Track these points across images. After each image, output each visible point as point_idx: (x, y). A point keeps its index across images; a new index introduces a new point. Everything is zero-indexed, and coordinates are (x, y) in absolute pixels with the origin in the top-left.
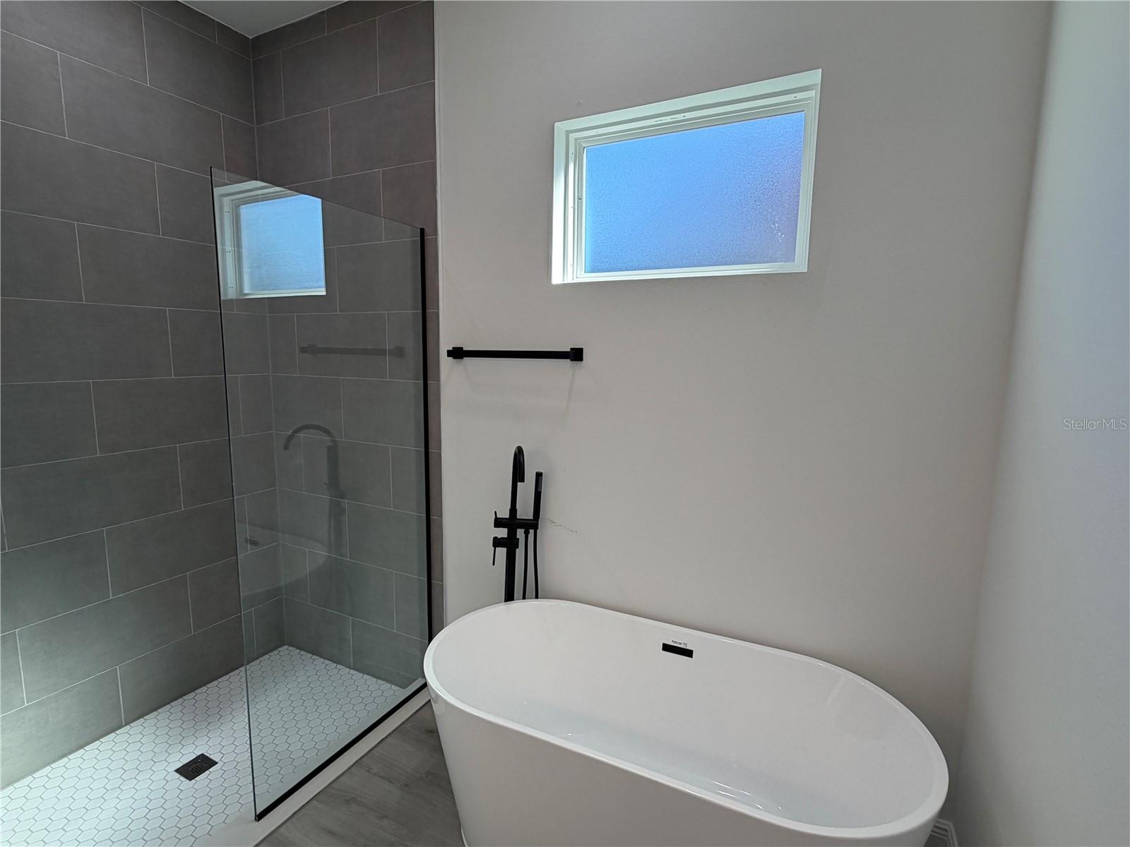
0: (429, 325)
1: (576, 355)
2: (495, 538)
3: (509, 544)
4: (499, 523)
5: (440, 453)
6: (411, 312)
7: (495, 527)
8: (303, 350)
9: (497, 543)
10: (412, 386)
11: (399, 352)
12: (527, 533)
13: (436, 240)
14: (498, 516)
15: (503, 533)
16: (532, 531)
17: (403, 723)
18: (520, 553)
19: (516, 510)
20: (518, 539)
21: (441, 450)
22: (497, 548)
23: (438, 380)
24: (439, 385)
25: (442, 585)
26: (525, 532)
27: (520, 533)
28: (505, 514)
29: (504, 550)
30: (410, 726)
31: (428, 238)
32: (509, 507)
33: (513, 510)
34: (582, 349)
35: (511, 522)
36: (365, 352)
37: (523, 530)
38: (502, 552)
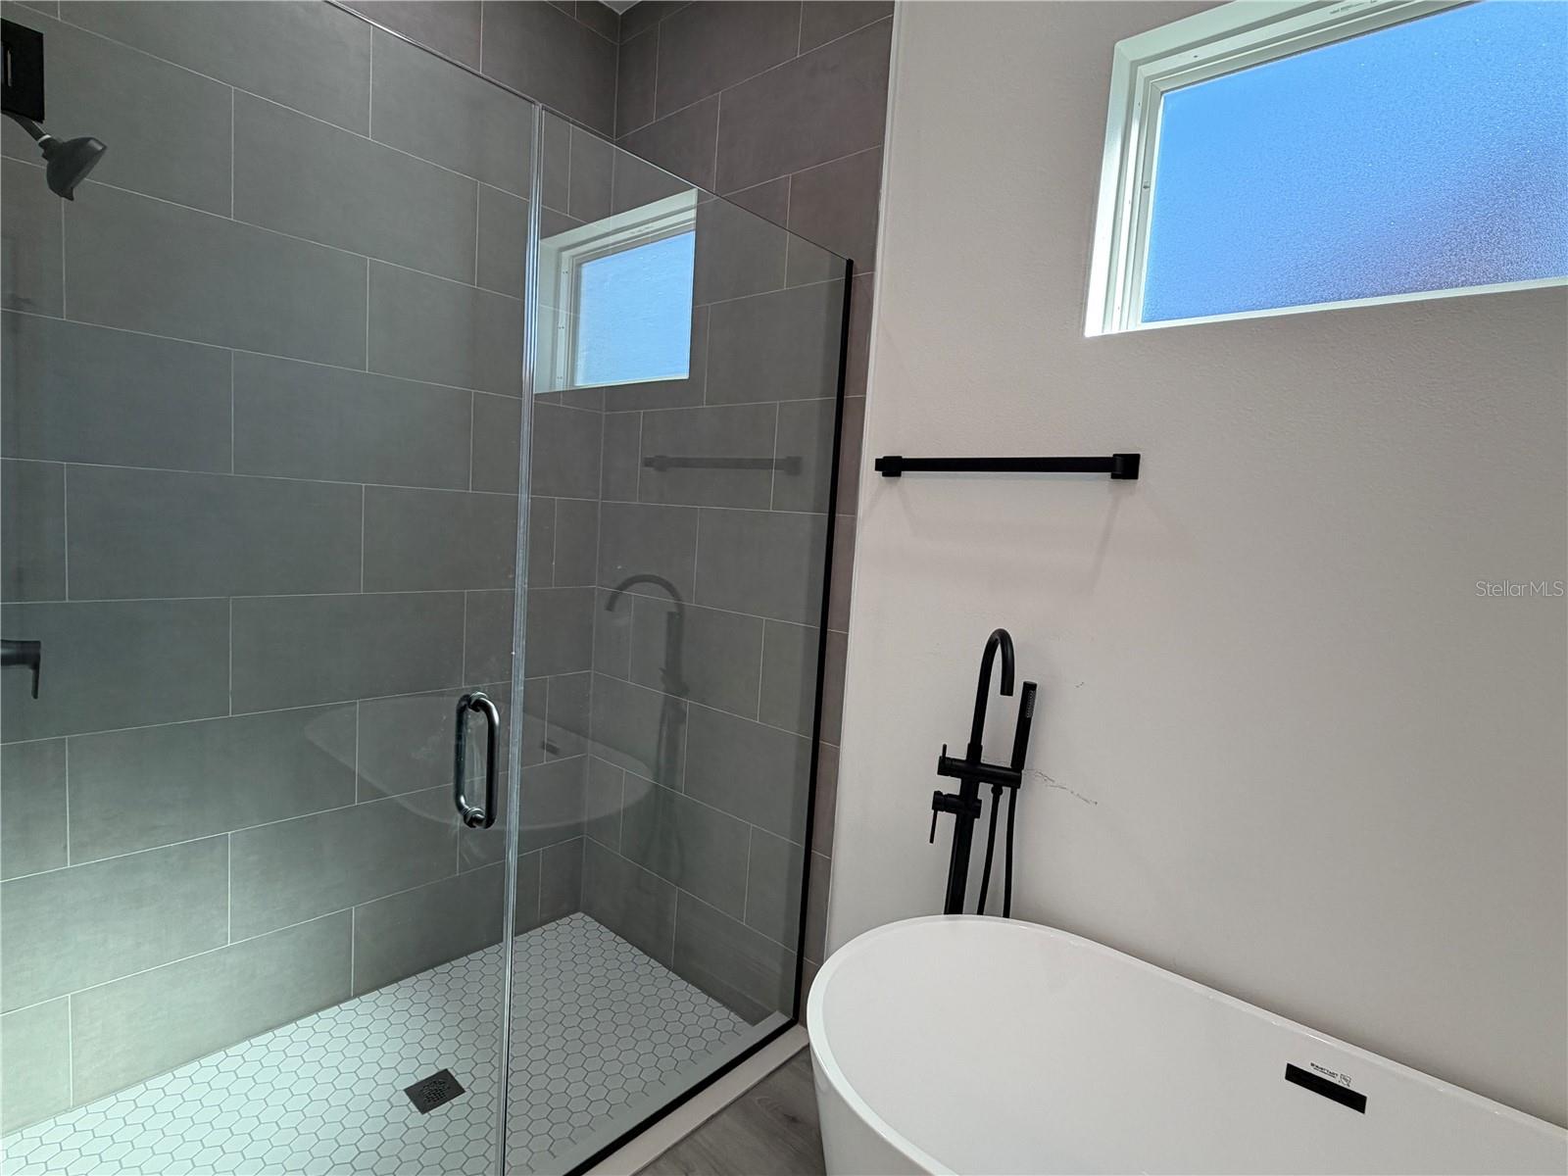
0: (847, 420)
1: (1125, 467)
2: (937, 794)
3: (963, 808)
4: (946, 767)
5: (847, 635)
6: (817, 399)
7: (939, 773)
8: (648, 463)
9: (941, 802)
10: (807, 522)
11: (793, 466)
12: (997, 793)
13: (871, 278)
14: (947, 756)
15: (952, 786)
16: (1007, 791)
17: (748, 1091)
18: (981, 827)
19: (981, 747)
20: (980, 801)
21: (848, 631)
22: (939, 812)
23: (854, 511)
24: (854, 520)
25: (830, 861)
26: (993, 790)
27: (985, 791)
28: (959, 752)
29: (953, 817)
30: (759, 1101)
31: (859, 275)
32: (968, 740)
33: (975, 747)
34: (1137, 457)
35: (969, 769)
36: (739, 464)
37: (992, 786)
38: (948, 820)
